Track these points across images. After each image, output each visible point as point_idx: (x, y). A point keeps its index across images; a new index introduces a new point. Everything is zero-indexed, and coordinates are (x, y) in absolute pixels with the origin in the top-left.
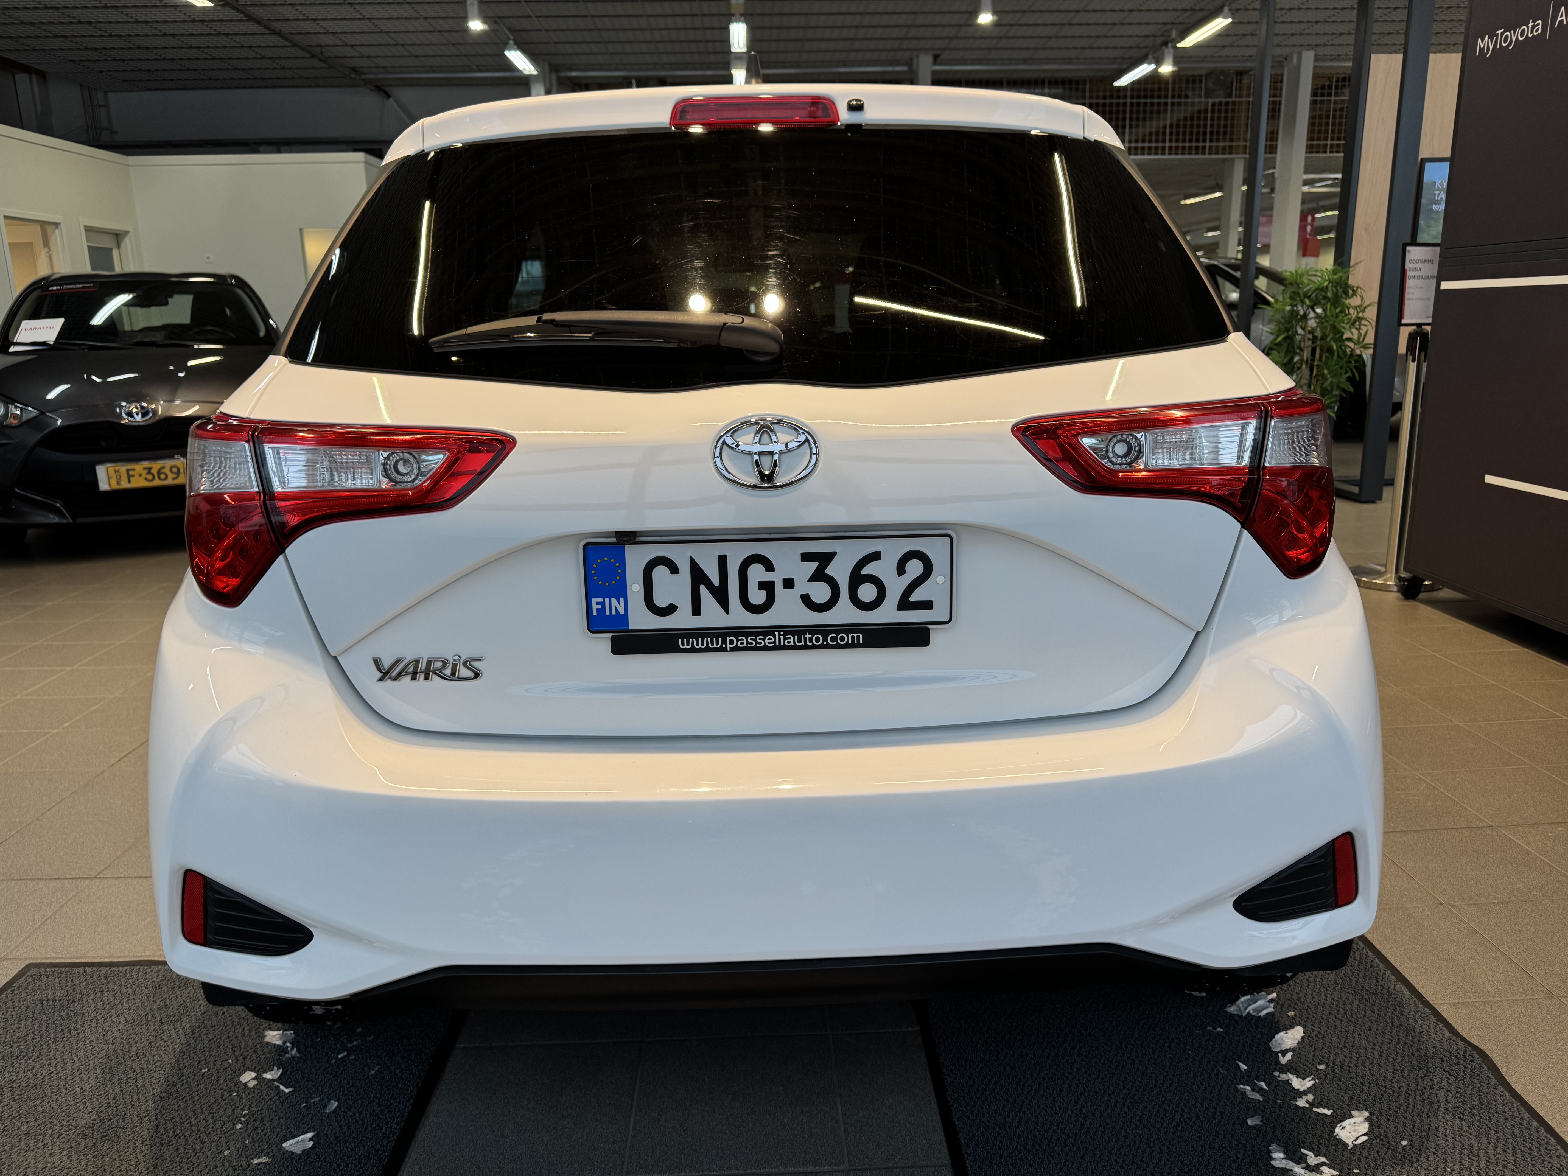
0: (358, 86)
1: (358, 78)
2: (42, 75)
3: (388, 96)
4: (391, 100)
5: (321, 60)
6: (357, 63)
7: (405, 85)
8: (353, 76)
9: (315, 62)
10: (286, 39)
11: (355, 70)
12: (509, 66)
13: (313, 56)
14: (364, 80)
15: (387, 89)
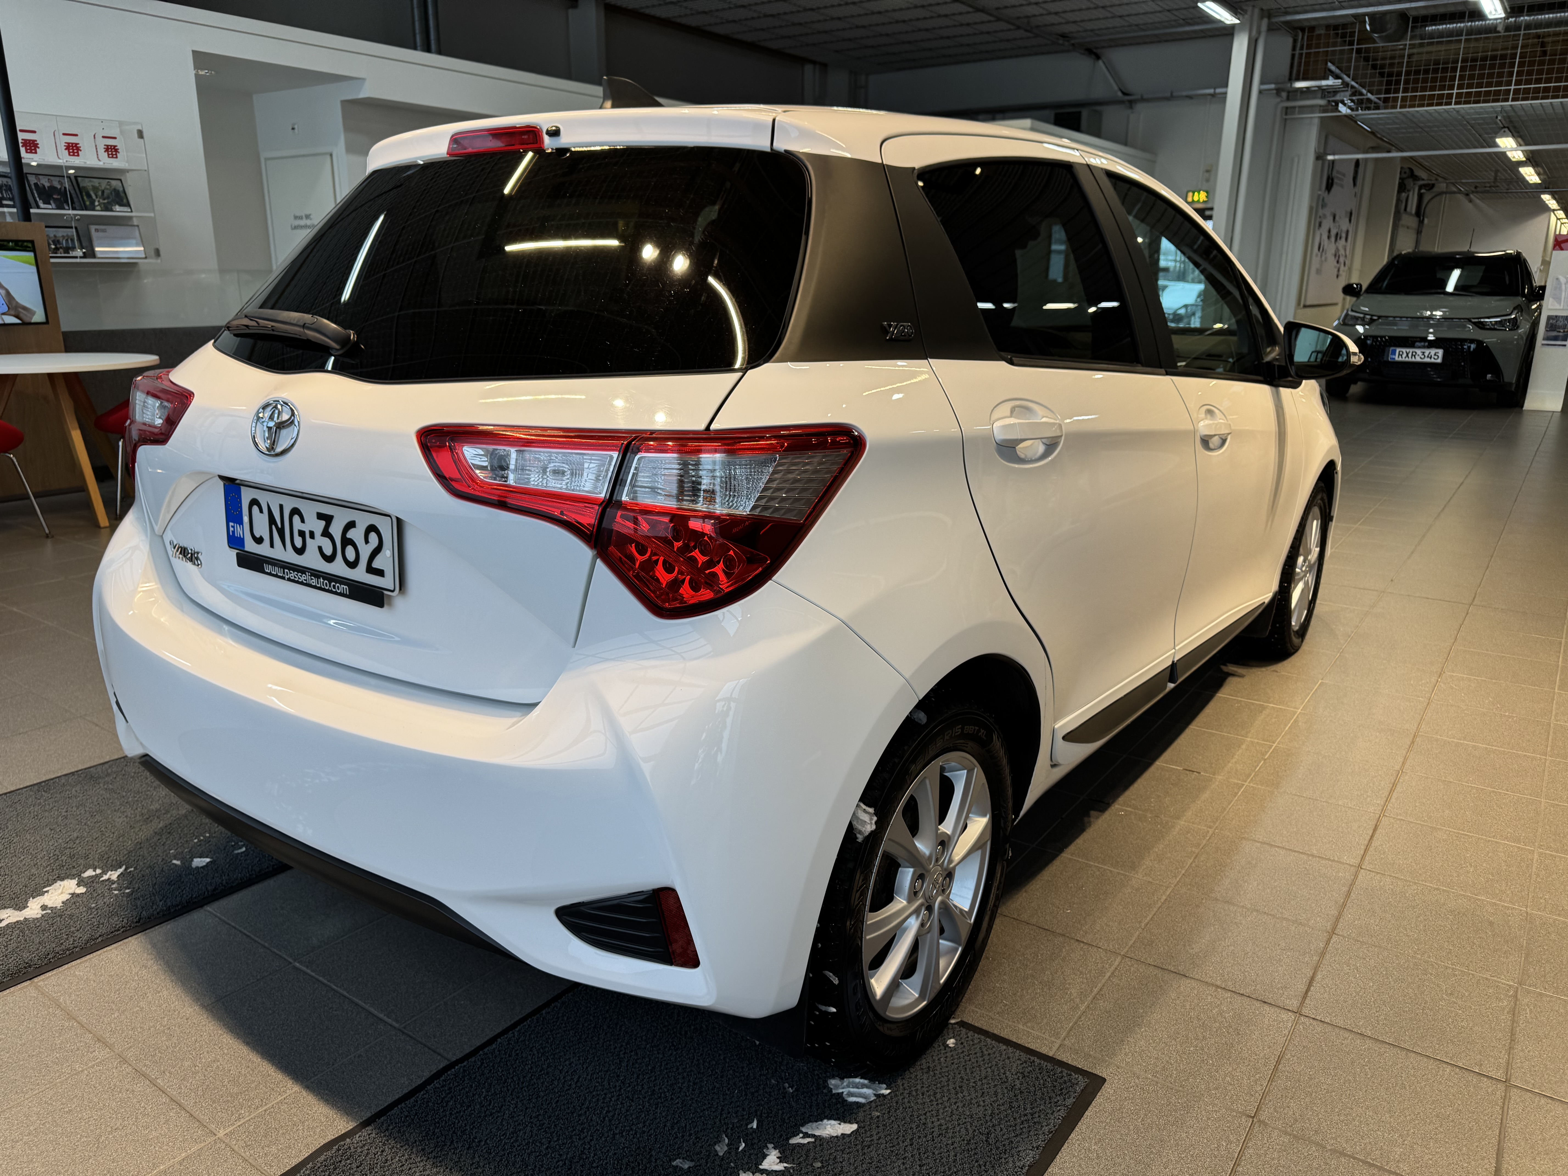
0: (1068, 51)
1: (1066, 43)
2: (824, 66)
3: (1098, 57)
4: (1100, 63)
5: (1026, 31)
6: (1067, 29)
7: (1116, 46)
8: (1061, 42)
9: (1021, 33)
10: (990, 15)
11: (1063, 36)
12: (1207, 19)
13: (1018, 28)
14: (1073, 45)
15: (1098, 51)
